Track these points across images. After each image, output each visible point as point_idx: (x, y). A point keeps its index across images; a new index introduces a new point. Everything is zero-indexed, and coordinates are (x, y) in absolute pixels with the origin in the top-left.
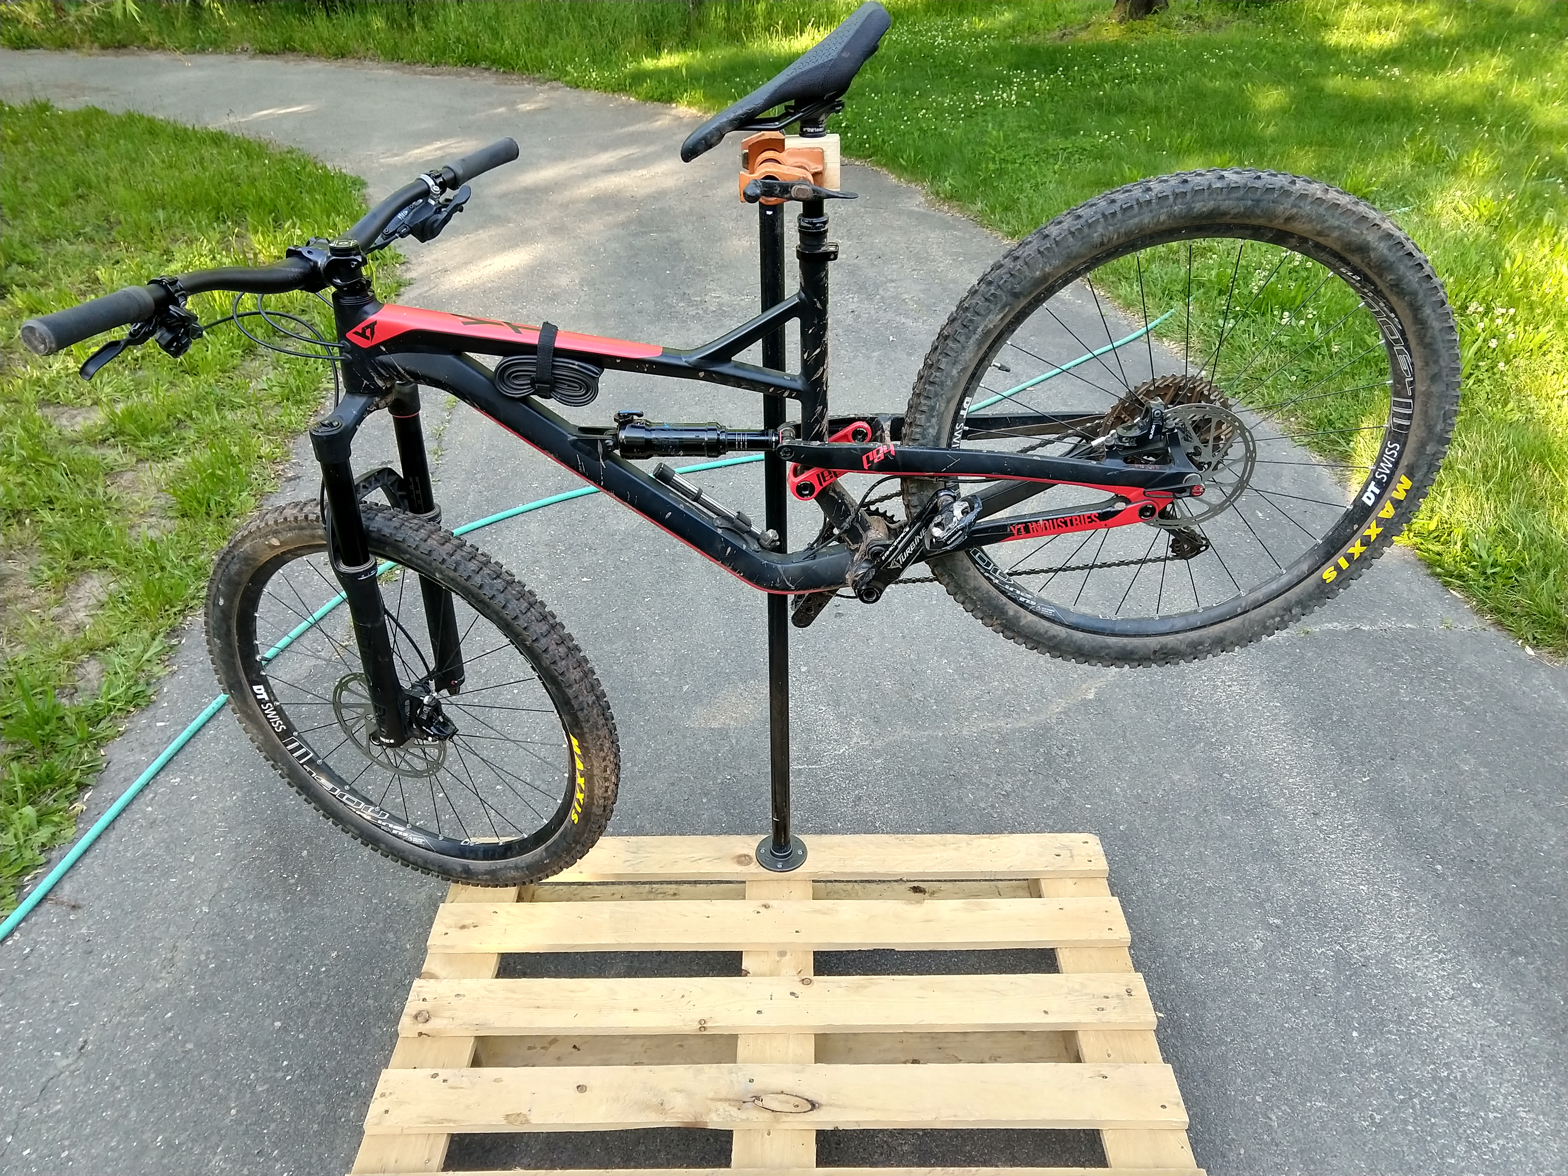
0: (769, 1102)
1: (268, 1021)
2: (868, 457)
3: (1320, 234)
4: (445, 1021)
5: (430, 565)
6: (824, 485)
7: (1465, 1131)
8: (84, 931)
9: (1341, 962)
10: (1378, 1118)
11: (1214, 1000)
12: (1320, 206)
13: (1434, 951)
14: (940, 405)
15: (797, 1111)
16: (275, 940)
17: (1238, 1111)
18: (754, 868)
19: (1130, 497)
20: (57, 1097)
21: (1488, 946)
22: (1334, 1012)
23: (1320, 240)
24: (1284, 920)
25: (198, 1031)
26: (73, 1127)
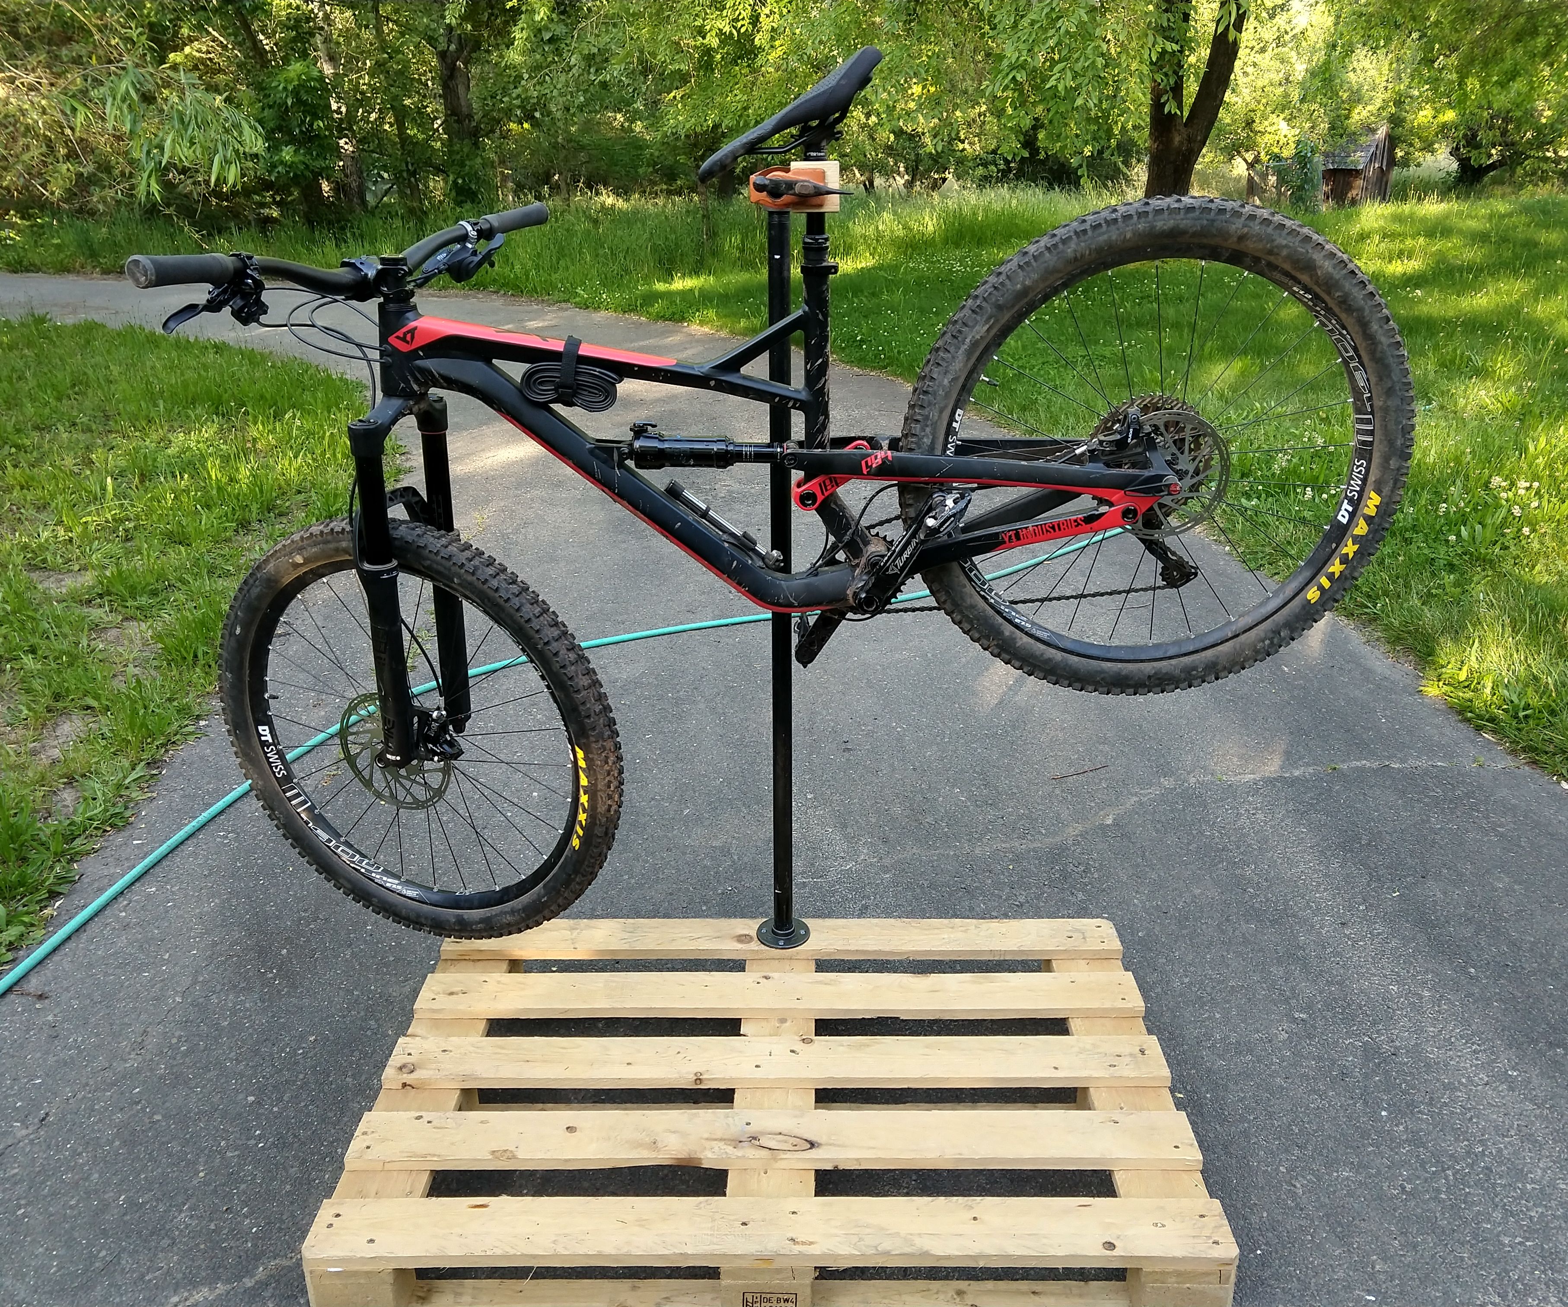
0: (764, 1142)
1: (241, 1096)
2: (866, 462)
3: (1270, 252)
4: (431, 1072)
5: (450, 570)
6: (826, 494)
7: (1502, 1200)
8: (50, 1018)
9: (1370, 1052)
10: (1408, 1187)
11: (1236, 1083)
12: (1268, 226)
13: (1467, 1042)
14: (934, 414)
15: (795, 1148)
16: (251, 1026)
17: (1261, 1181)
18: (755, 946)
19: (1113, 499)
20: (15, 1162)
21: (1524, 1039)
22: (1362, 1095)
23: (1272, 258)
24: (1310, 1015)
25: (168, 1104)
26: (31, 1188)
